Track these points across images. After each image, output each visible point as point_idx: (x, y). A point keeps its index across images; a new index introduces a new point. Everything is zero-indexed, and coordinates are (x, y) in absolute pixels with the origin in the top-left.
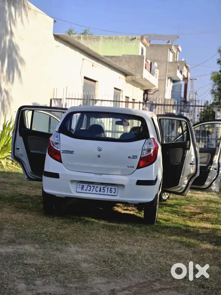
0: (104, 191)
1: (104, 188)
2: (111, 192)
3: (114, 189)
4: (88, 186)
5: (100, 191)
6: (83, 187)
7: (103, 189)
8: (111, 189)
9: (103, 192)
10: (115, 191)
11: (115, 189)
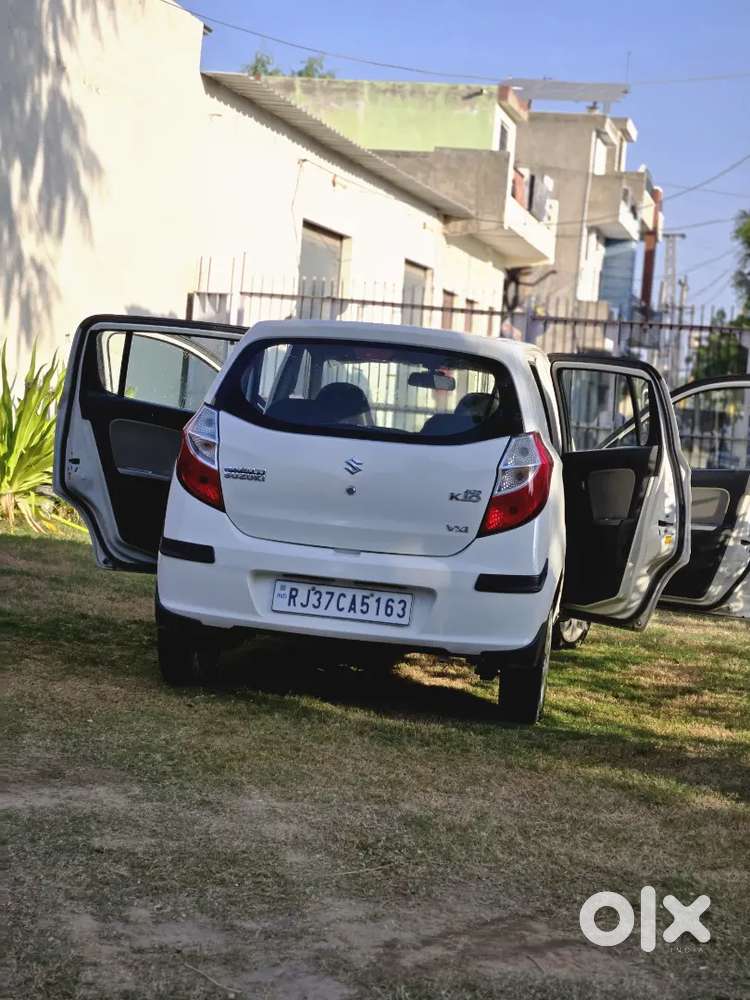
0: (365, 608)
1: (365, 600)
2: (389, 611)
3: (400, 603)
4: (312, 592)
5: (352, 608)
6: (294, 593)
7: (363, 604)
8: (390, 603)
9: (362, 611)
10: (403, 609)
11: (402, 605)
